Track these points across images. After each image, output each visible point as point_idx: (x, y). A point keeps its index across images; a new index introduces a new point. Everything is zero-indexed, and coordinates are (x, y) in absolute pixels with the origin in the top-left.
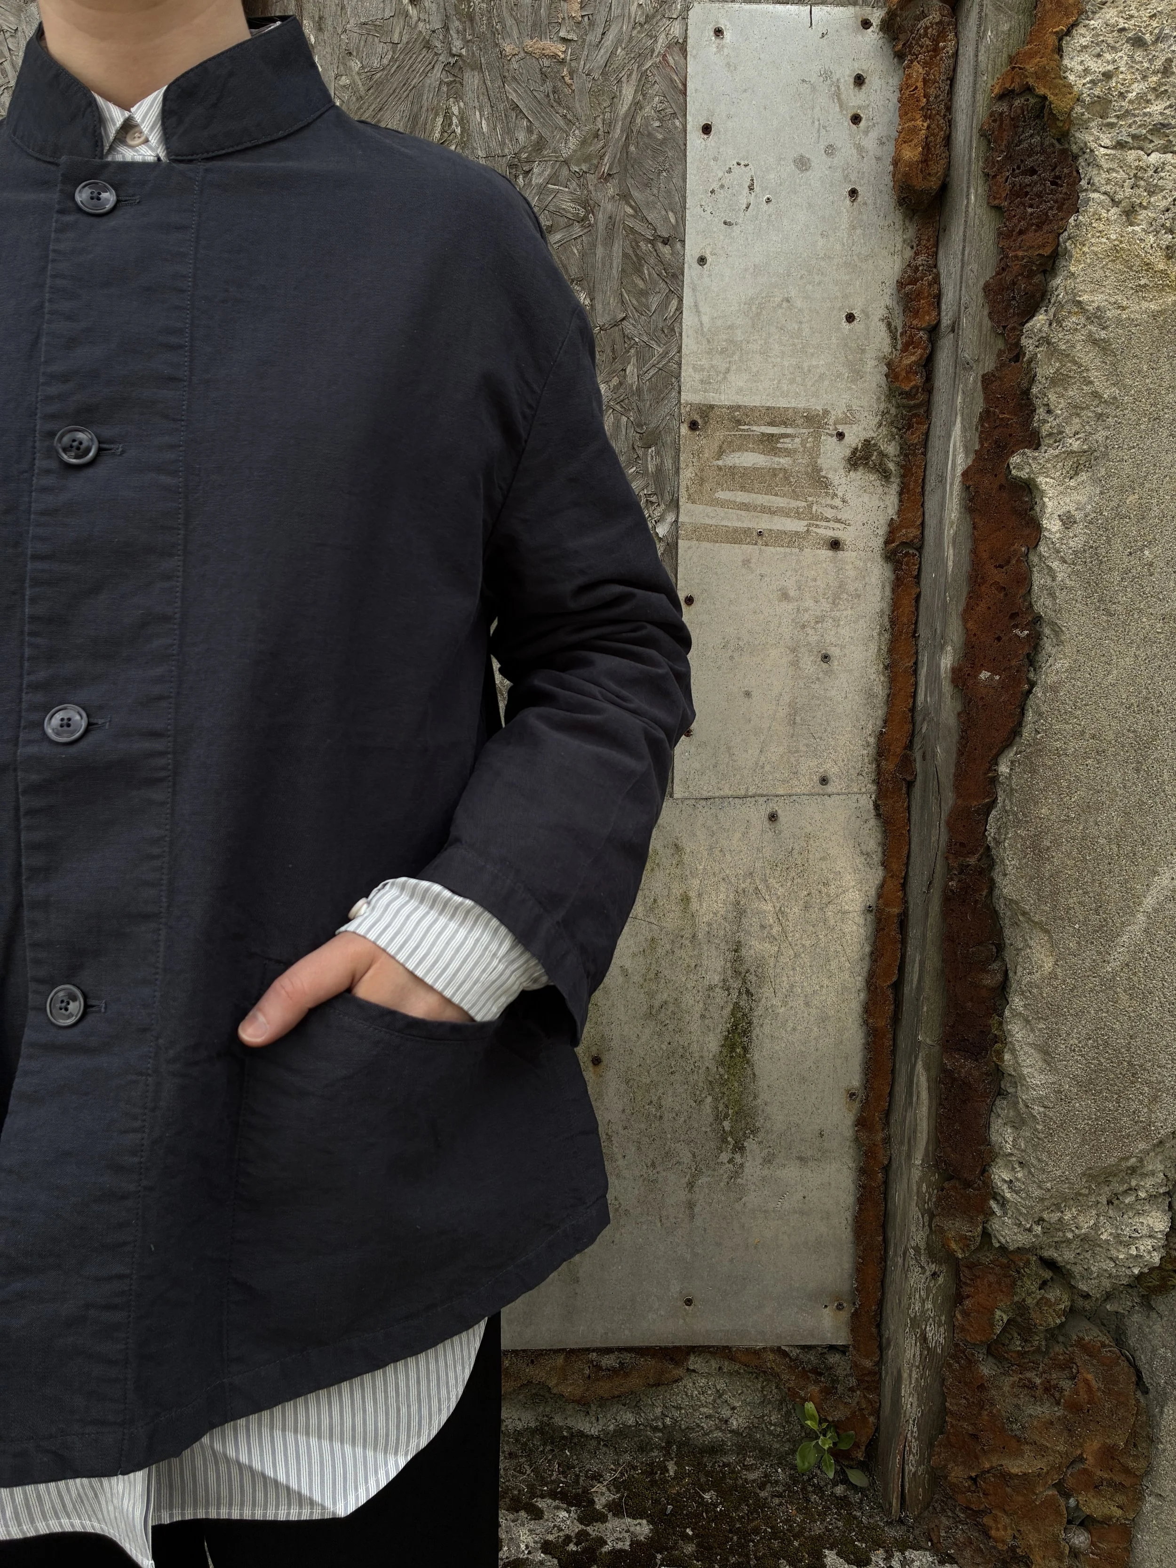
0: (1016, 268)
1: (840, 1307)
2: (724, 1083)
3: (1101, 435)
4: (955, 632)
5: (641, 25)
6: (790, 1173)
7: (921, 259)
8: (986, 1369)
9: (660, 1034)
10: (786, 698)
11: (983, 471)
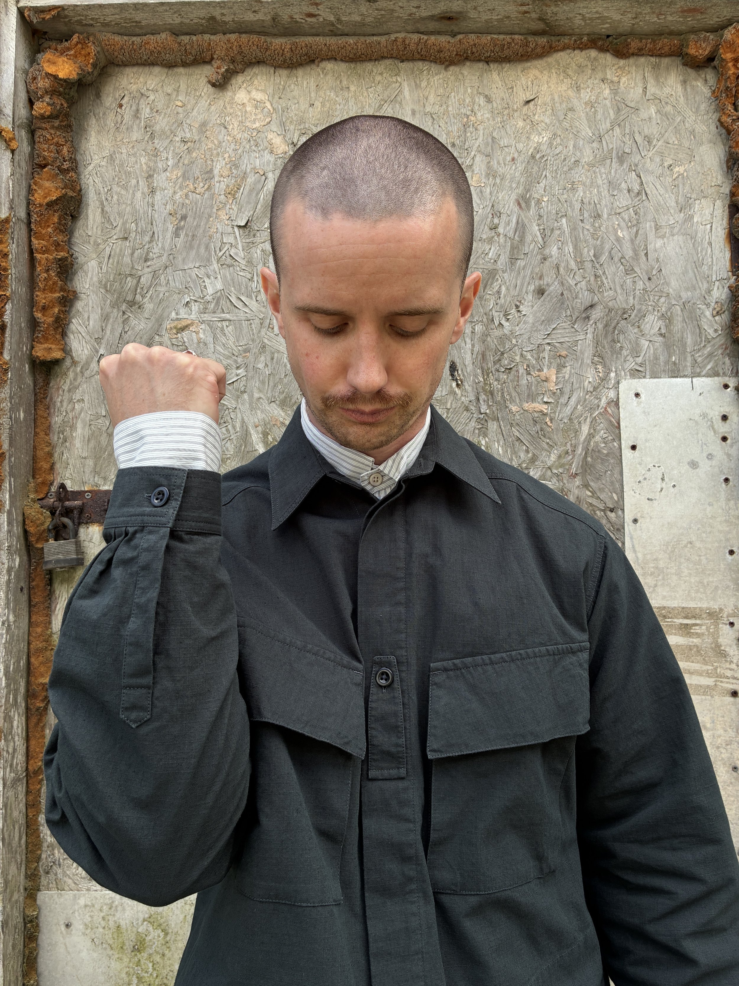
5: (591, 393)
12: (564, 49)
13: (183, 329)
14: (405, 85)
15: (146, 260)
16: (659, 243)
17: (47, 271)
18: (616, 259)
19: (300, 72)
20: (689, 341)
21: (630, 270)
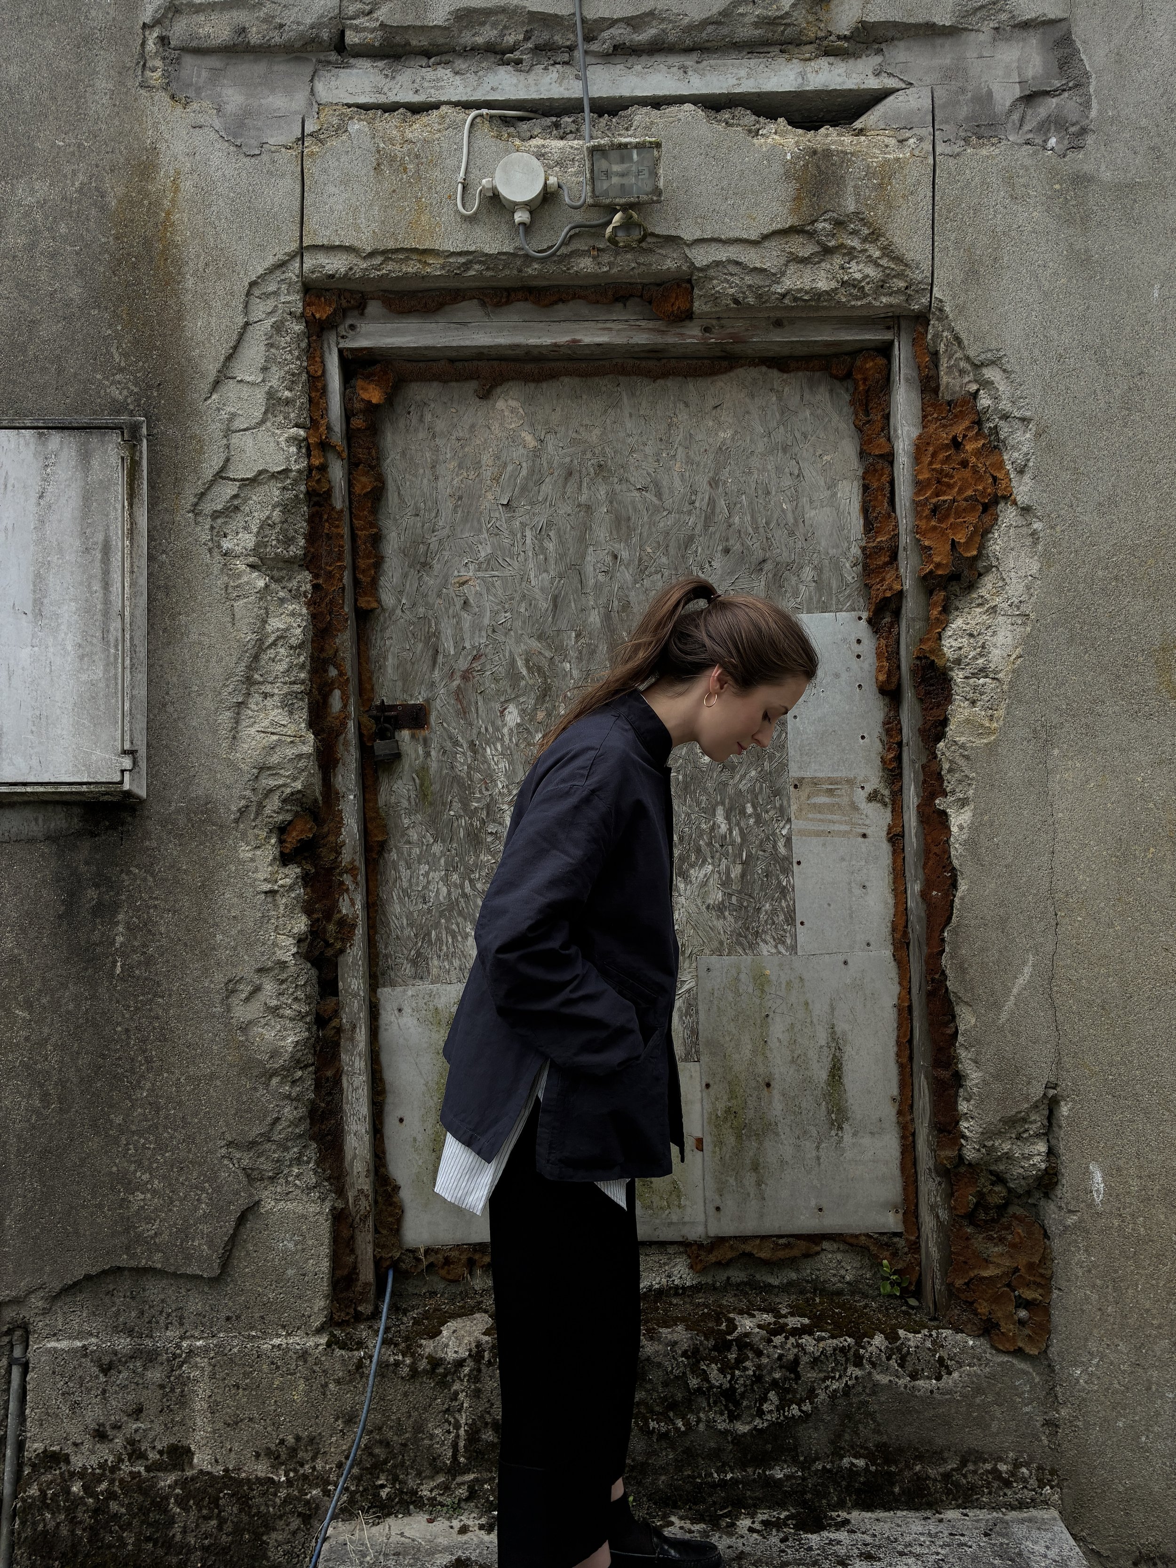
0: (930, 723)
1: (897, 1212)
2: (830, 1095)
3: (971, 792)
4: (921, 874)
6: (866, 1141)
7: (892, 714)
8: (969, 1230)
9: (798, 1071)
10: (847, 906)
11: (925, 805)
12: (741, 367)
13: (464, 583)
14: (624, 393)
15: (434, 531)
16: (813, 513)
17: (365, 543)
18: (782, 525)
19: (544, 385)
20: (834, 586)
21: (792, 534)
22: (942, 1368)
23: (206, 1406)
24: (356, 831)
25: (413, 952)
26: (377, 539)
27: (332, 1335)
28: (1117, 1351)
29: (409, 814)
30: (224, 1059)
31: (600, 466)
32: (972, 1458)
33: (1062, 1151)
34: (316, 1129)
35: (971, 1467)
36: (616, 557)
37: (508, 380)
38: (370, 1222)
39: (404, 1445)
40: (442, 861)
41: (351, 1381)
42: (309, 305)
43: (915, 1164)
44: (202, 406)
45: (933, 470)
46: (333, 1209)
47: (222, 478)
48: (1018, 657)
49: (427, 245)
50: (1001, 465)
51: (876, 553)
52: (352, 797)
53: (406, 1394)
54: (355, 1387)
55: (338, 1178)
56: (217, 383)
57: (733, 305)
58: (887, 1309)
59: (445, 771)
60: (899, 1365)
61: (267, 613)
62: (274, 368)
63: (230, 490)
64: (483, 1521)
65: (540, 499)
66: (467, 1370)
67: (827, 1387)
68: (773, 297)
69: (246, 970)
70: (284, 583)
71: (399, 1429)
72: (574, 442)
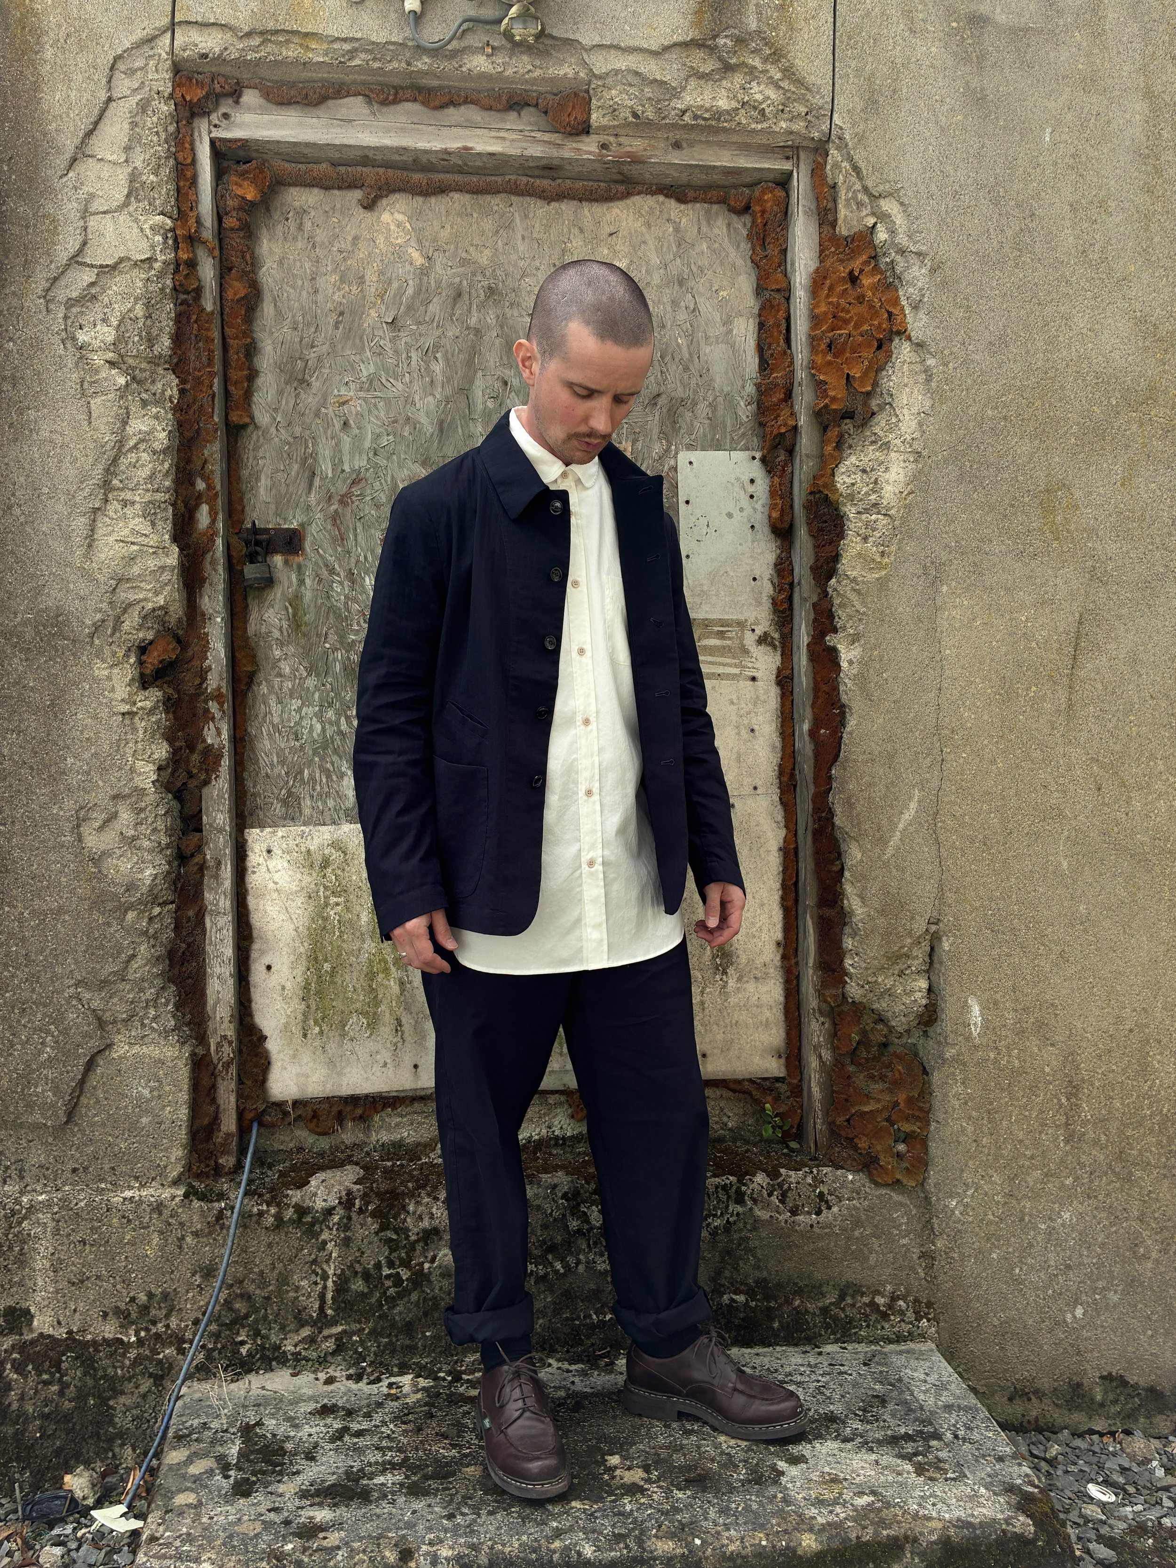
0: (822, 560)
1: (780, 1057)
3: (861, 627)
4: (809, 713)
5: (657, 461)
6: (751, 987)
7: (784, 554)
8: (851, 1069)
10: (735, 750)
11: (815, 643)
12: (638, 194)
13: (344, 403)
14: (516, 215)
15: (312, 347)
16: (708, 349)
17: (237, 353)
18: (677, 360)
19: (433, 200)
20: (728, 424)
21: (686, 369)
22: (822, 1202)
23: (48, 1265)
24: (223, 656)
25: (284, 792)
26: (251, 350)
27: (190, 1186)
28: (991, 1182)
29: (281, 644)
30: (73, 892)
31: (490, 288)
32: (851, 1291)
33: (943, 985)
34: (176, 971)
35: (849, 1300)
36: (506, 383)
37: (394, 191)
38: (233, 1070)
39: (268, 1298)
40: (317, 695)
41: (210, 1233)
42: (178, 86)
43: (798, 1009)
44: (57, 184)
45: (829, 303)
46: (193, 1055)
47: (77, 262)
48: (909, 493)
49: (310, 28)
50: (896, 301)
51: (771, 389)
52: (219, 620)
53: (270, 1245)
54: (215, 1239)
55: (199, 1024)
56: (74, 160)
57: (631, 119)
58: (768, 1152)
59: (320, 601)
60: (780, 1201)
61: (128, 413)
62: (138, 149)
63: (87, 276)
64: (351, 1371)
65: (427, 319)
66: (336, 1218)
67: (709, 1224)
68: (673, 113)
69: (101, 796)
70: (148, 385)
71: (263, 1283)
72: (464, 262)
